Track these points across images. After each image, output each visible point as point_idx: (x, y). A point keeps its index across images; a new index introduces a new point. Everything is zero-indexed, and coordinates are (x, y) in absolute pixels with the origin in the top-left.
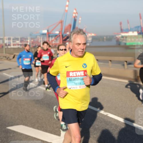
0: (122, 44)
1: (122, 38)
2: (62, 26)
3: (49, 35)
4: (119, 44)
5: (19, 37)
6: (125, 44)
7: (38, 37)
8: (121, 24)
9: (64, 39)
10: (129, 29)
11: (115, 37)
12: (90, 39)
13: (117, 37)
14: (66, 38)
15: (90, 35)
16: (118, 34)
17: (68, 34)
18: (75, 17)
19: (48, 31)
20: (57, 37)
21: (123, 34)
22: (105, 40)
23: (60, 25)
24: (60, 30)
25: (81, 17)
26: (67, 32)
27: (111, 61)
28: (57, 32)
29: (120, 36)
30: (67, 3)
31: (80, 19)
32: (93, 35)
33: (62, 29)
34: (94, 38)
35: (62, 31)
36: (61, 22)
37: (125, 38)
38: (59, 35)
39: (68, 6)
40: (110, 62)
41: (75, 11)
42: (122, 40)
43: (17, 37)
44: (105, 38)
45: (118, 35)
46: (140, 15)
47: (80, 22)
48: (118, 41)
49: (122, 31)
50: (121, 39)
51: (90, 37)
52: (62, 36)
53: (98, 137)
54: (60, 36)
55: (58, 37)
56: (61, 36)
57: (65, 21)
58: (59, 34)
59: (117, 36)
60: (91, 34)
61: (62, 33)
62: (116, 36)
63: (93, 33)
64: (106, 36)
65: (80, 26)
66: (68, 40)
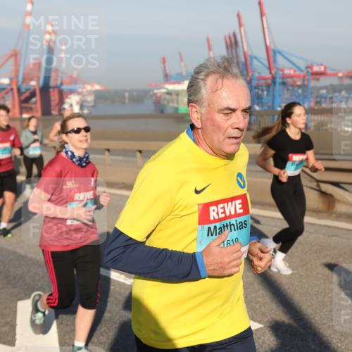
0: (169, 111)
1: (168, 97)
2: (17, 65)
4: (162, 112)
6: (177, 109)
8: (164, 61)
9: (23, 97)
10: (184, 73)
11: (151, 93)
12: (90, 98)
13: (155, 94)
14: (27, 94)
15: (89, 87)
16: (159, 87)
17: (34, 86)
20: (3, 92)
21: (171, 87)
22: (127, 101)
23: (11, 61)
24: (13, 75)
27: (140, 152)
28: (6, 81)
29: (164, 91)
30: (29, 7)
32: (97, 87)
33: (17, 71)
34: (99, 96)
35: (17, 76)
36: (15, 55)
37: (174, 97)
38: (9, 88)
39: (30, 14)
40: (138, 154)
42: (169, 102)
44: (127, 94)
45: (157, 89)
46: (208, 40)
48: (158, 102)
49: (167, 78)
50: (165, 99)
51: (90, 93)
52: (19, 90)
53: (110, 341)
54: (12, 89)
55: (7, 93)
56: (15, 91)
57: (24, 52)
58: (10, 85)
59: (156, 91)
60: (93, 86)
61: (17, 82)
62: (152, 90)
63: (98, 84)
64: (130, 92)
66: (34, 100)
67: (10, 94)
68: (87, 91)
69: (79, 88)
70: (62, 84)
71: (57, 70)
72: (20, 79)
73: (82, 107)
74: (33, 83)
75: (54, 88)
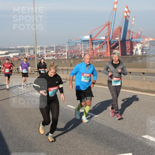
3: (92, 41)
5: (54, 46)
7: (78, 45)
9: (112, 46)
12: (147, 45)
14: (114, 44)
15: (146, 40)
17: (118, 40)
18: (126, 17)
19: (91, 36)
20: (103, 44)
23: (107, 28)
24: (107, 35)
25: (134, 17)
26: (117, 37)
28: (104, 38)
31: (134, 19)
32: (151, 39)
36: (108, 24)
38: (105, 41)
41: (126, 9)
43: (51, 46)
47: (133, 23)
51: (147, 42)
52: (110, 42)
54: (107, 42)
57: (113, 23)
60: (149, 39)
61: (109, 39)
65: (133, 28)
66: (118, 47)
67: (106, 44)
68: (146, 42)
69: (141, 40)
70: (132, 38)
71: (130, 31)
72: (111, 37)
73: (142, 50)
74: (117, 38)
75: (128, 40)
